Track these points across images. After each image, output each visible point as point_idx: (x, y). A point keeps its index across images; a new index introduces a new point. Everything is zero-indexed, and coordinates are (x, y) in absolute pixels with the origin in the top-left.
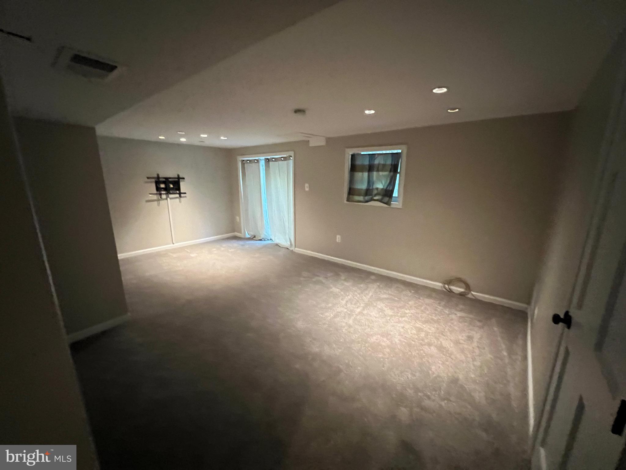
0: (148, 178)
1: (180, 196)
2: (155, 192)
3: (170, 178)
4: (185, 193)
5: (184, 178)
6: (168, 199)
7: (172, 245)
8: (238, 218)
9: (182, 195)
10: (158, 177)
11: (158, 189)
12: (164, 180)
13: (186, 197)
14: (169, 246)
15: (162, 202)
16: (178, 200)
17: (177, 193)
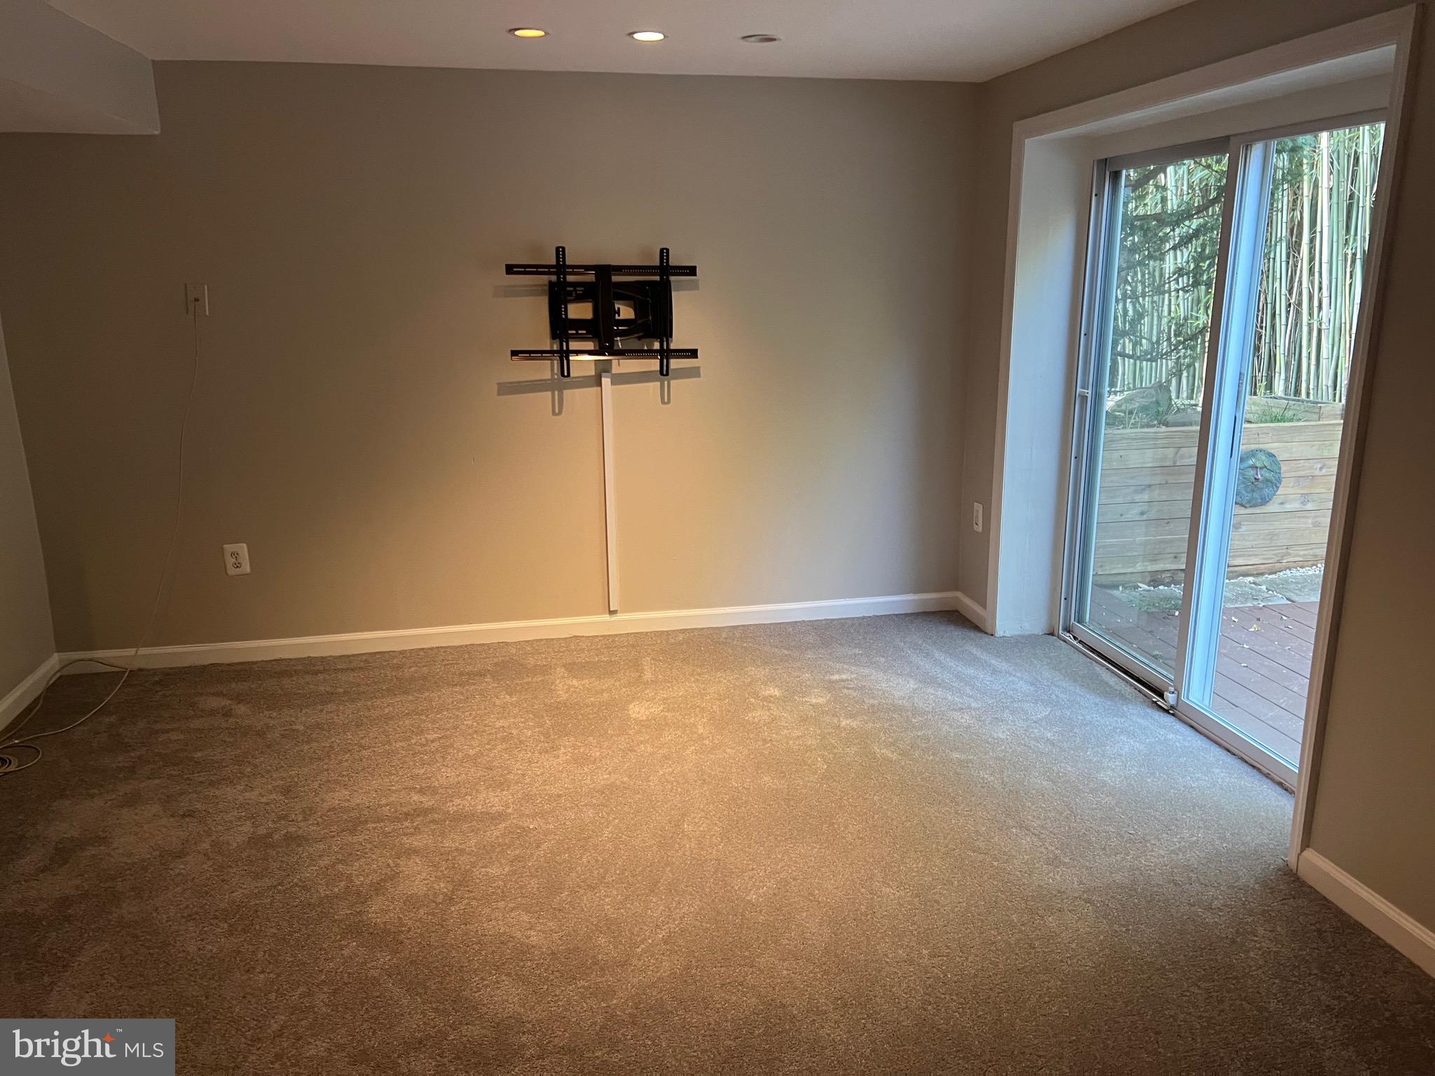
0: (510, 269)
1: (664, 372)
2: (546, 344)
3: (620, 269)
4: (693, 353)
5: (692, 271)
6: (606, 381)
7: (606, 617)
8: (978, 508)
9: (675, 363)
10: (561, 267)
11: (561, 328)
12: (590, 277)
13: (695, 372)
14: (591, 624)
15: (577, 398)
16: (654, 386)
17: (650, 353)
